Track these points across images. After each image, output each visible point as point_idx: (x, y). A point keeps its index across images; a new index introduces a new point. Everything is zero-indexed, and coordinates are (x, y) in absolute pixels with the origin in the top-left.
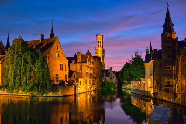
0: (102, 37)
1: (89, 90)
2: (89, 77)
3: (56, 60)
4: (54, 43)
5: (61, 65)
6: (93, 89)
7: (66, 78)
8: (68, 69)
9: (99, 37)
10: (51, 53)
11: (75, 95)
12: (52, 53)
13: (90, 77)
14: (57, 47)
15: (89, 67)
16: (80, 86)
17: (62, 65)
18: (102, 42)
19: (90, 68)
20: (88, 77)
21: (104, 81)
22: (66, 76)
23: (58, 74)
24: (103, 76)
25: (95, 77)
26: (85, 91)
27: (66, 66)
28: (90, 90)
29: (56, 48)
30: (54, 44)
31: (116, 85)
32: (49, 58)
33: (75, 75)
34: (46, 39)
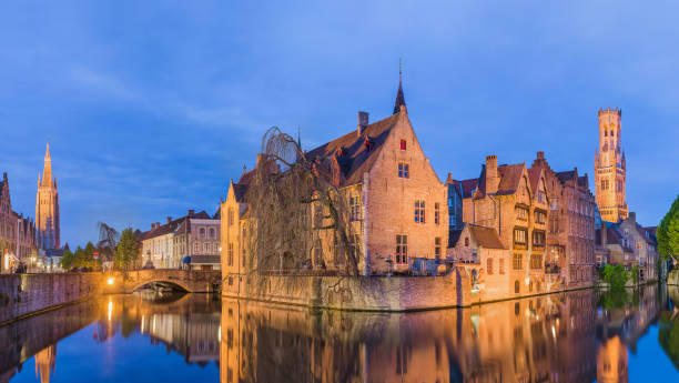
0: (616, 117)
1: (531, 290)
2: (530, 244)
3: (400, 189)
4: (392, 132)
5: (417, 204)
6: (548, 286)
7: (438, 250)
8: (445, 218)
9: (607, 116)
10: (377, 166)
11: (459, 307)
12: (382, 165)
13: (534, 246)
14: (403, 145)
15: (528, 210)
16: (485, 276)
17: (423, 205)
18: (615, 134)
19: (532, 211)
20: (526, 244)
21: (601, 258)
22: (438, 241)
23: (405, 237)
24: (599, 242)
25: (563, 247)
26: (514, 295)
27: (437, 206)
28: (535, 292)
29: (398, 149)
30: (391, 136)
31: (650, 275)
32: (372, 184)
33: (467, 239)
34: (373, 125)
